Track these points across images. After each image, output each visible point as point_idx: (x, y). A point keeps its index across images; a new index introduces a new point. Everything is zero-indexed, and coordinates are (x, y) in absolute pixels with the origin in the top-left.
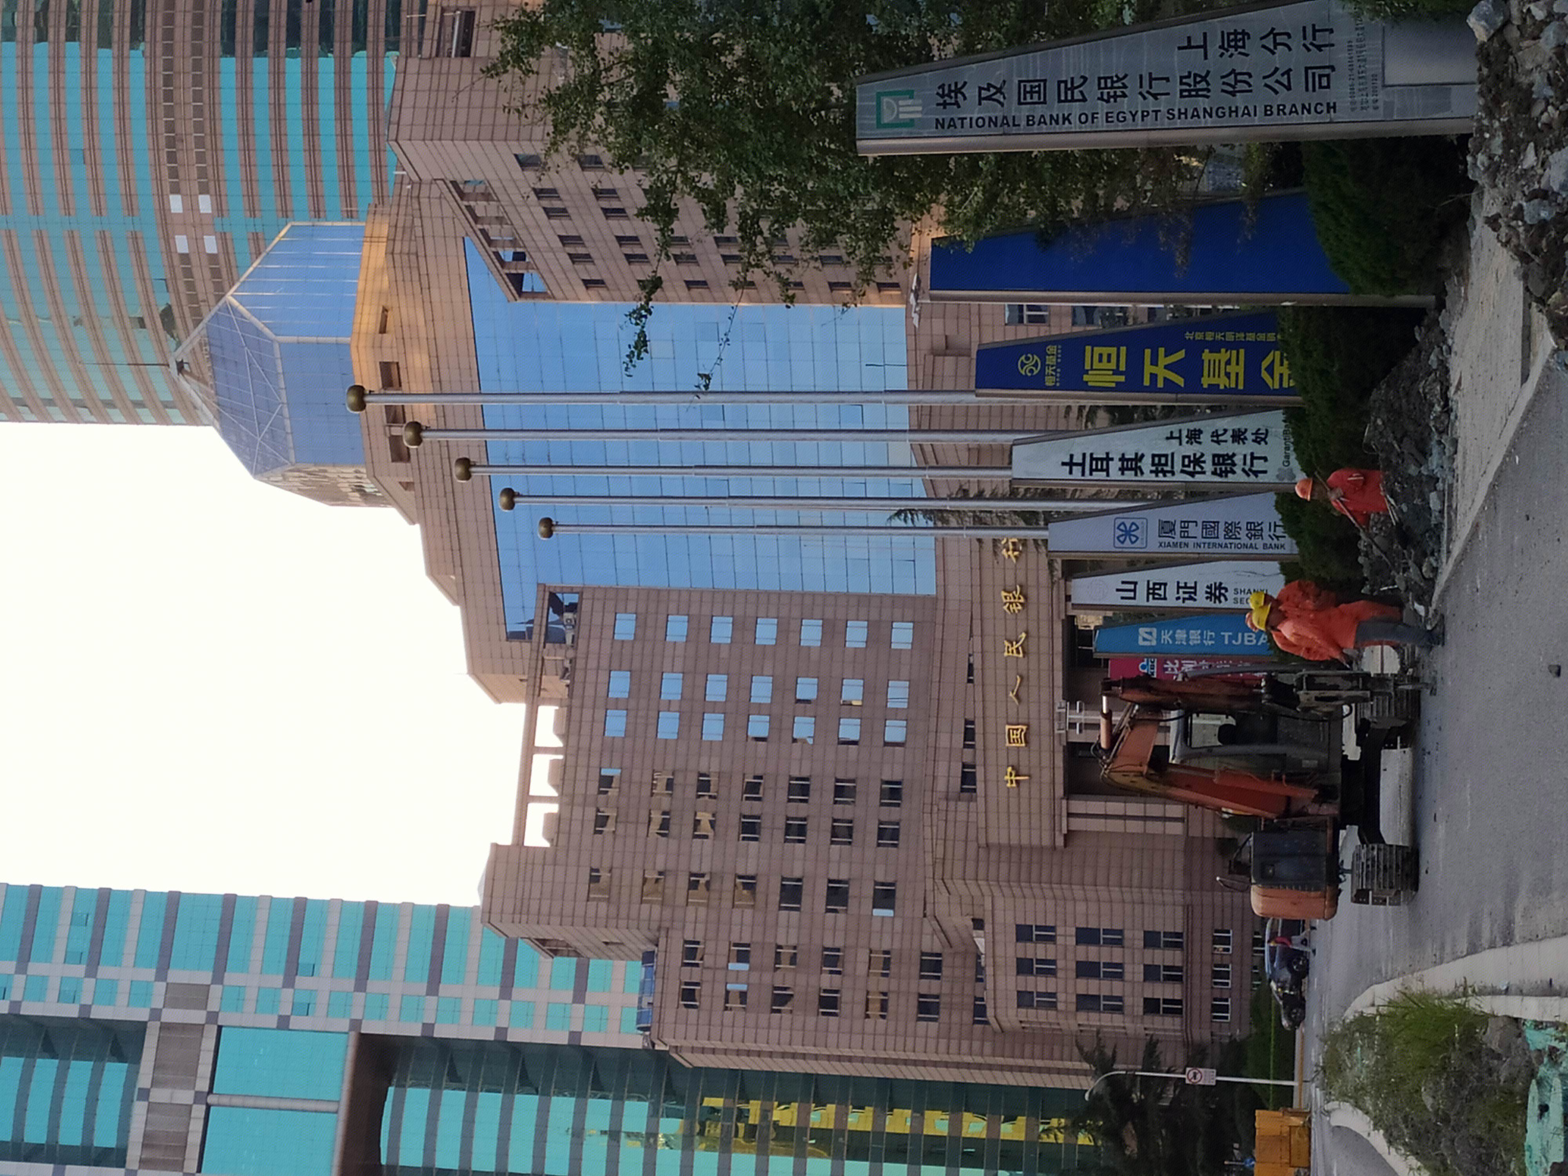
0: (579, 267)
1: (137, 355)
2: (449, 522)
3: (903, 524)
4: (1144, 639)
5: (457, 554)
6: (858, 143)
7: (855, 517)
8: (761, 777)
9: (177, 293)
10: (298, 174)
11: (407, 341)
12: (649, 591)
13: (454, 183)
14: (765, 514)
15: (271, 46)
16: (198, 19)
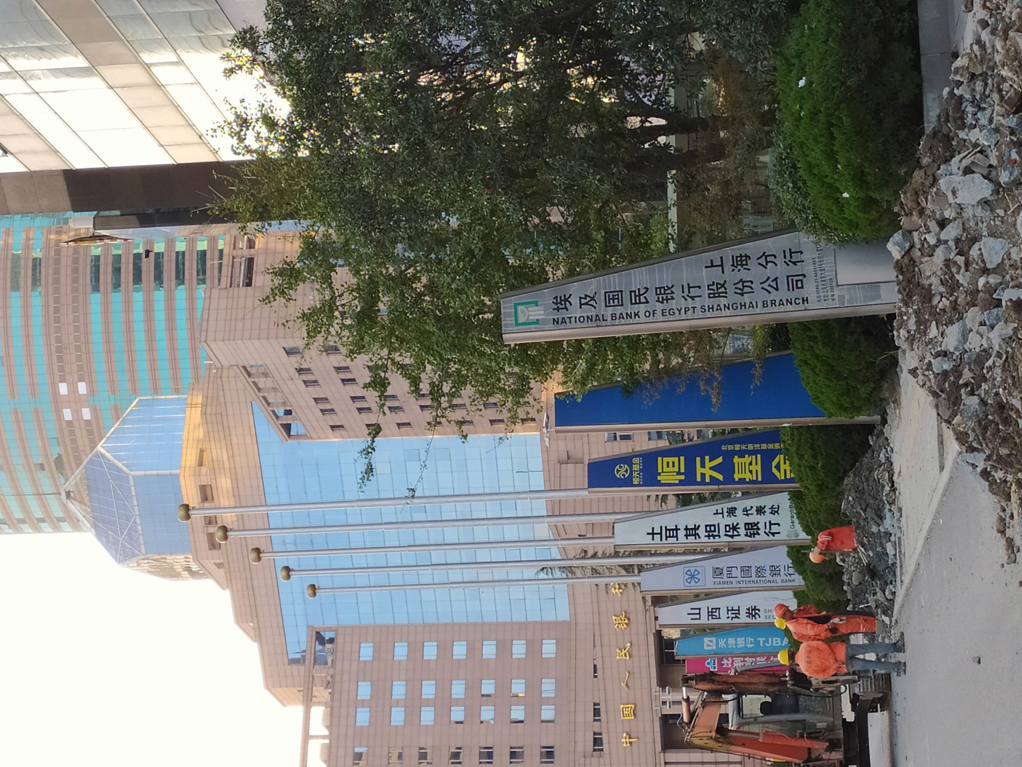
0: (327, 417)
1: (39, 488)
2: (248, 588)
3: (546, 577)
4: (708, 645)
5: (254, 609)
6: (504, 336)
7: (515, 574)
8: (460, 748)
9: (65, 447)
10: (142, 365)
11: (217, 471)
12: (381, 627)
13: (244, 367)
14: (455, 575)
15: (122, 285)
16: (76, 270)
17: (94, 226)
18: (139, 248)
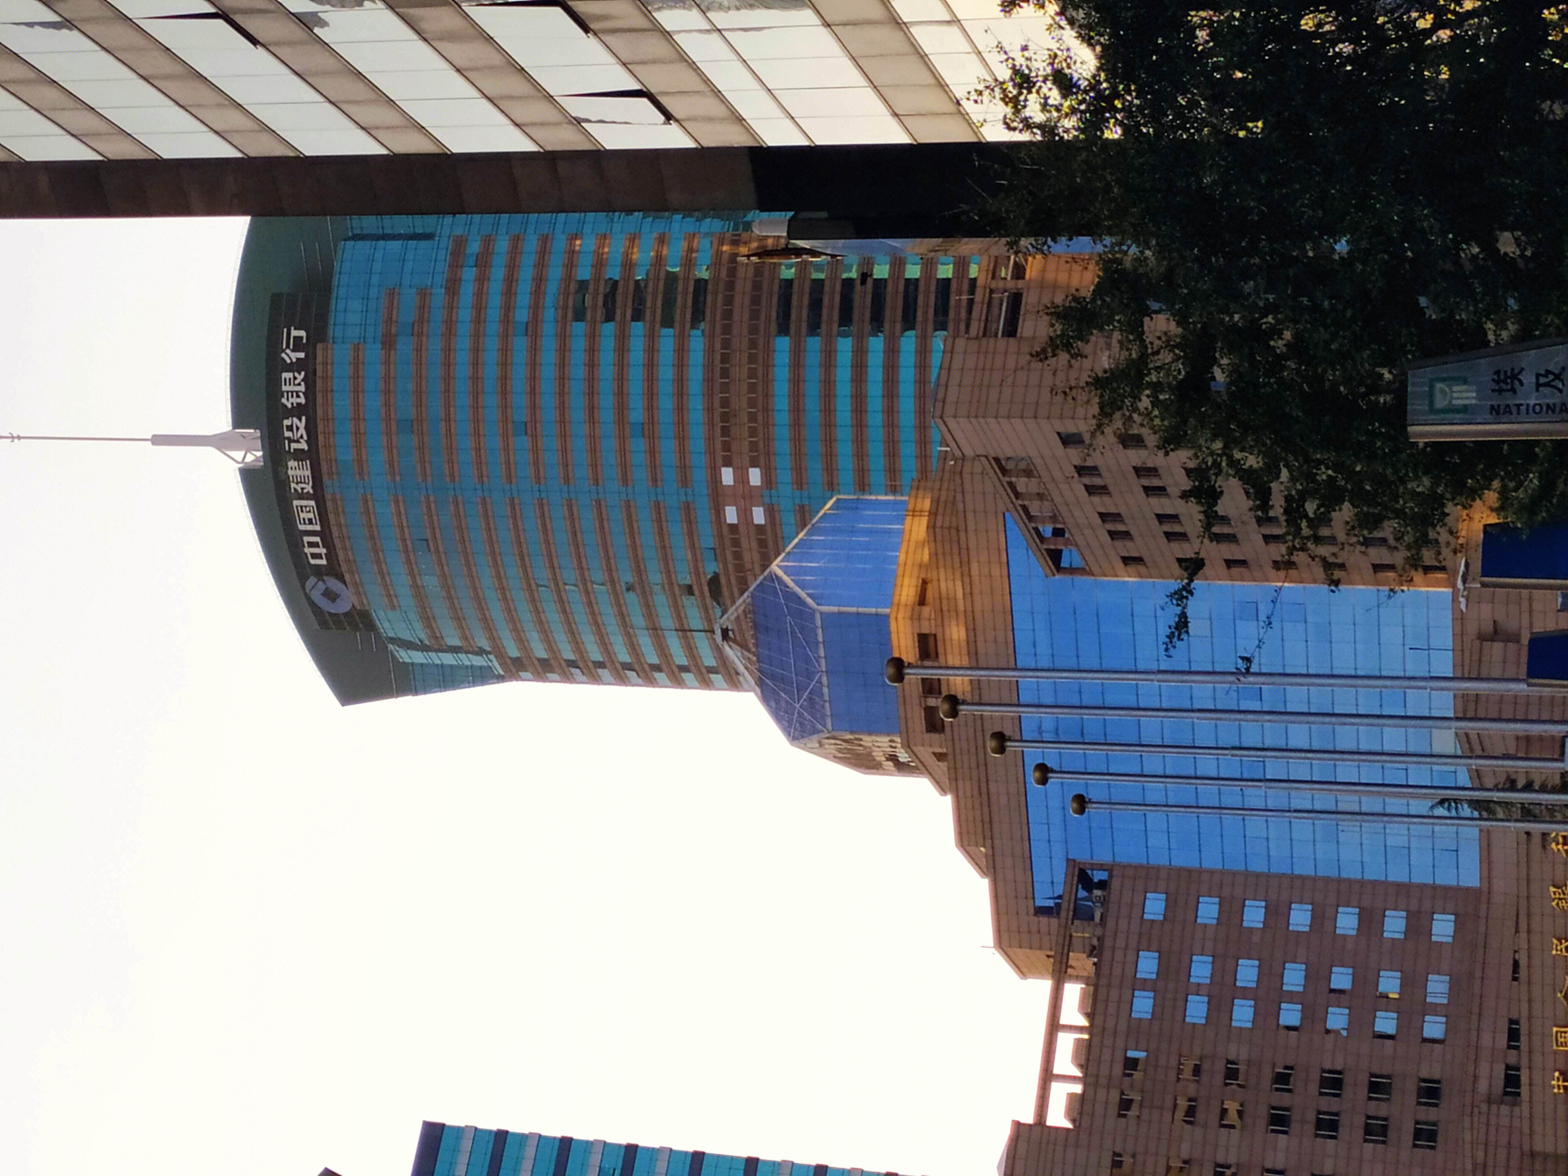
0: (1119, 544)
1: (684, 621)
2: (980, 794)
3: (1445, 813)
5: (987, 826)
6: (1411, 429)
7: (1395, 805)
8: (1291, 1068)
9: (725, 562)
10: (845, 449)
11: (946, 614)
12: (1180, 870)
13: (997, 460)
14: (1302, 799)
15: (824, 326)
16: (756, 301)
17: (788, 233)
18: (851, 271)
